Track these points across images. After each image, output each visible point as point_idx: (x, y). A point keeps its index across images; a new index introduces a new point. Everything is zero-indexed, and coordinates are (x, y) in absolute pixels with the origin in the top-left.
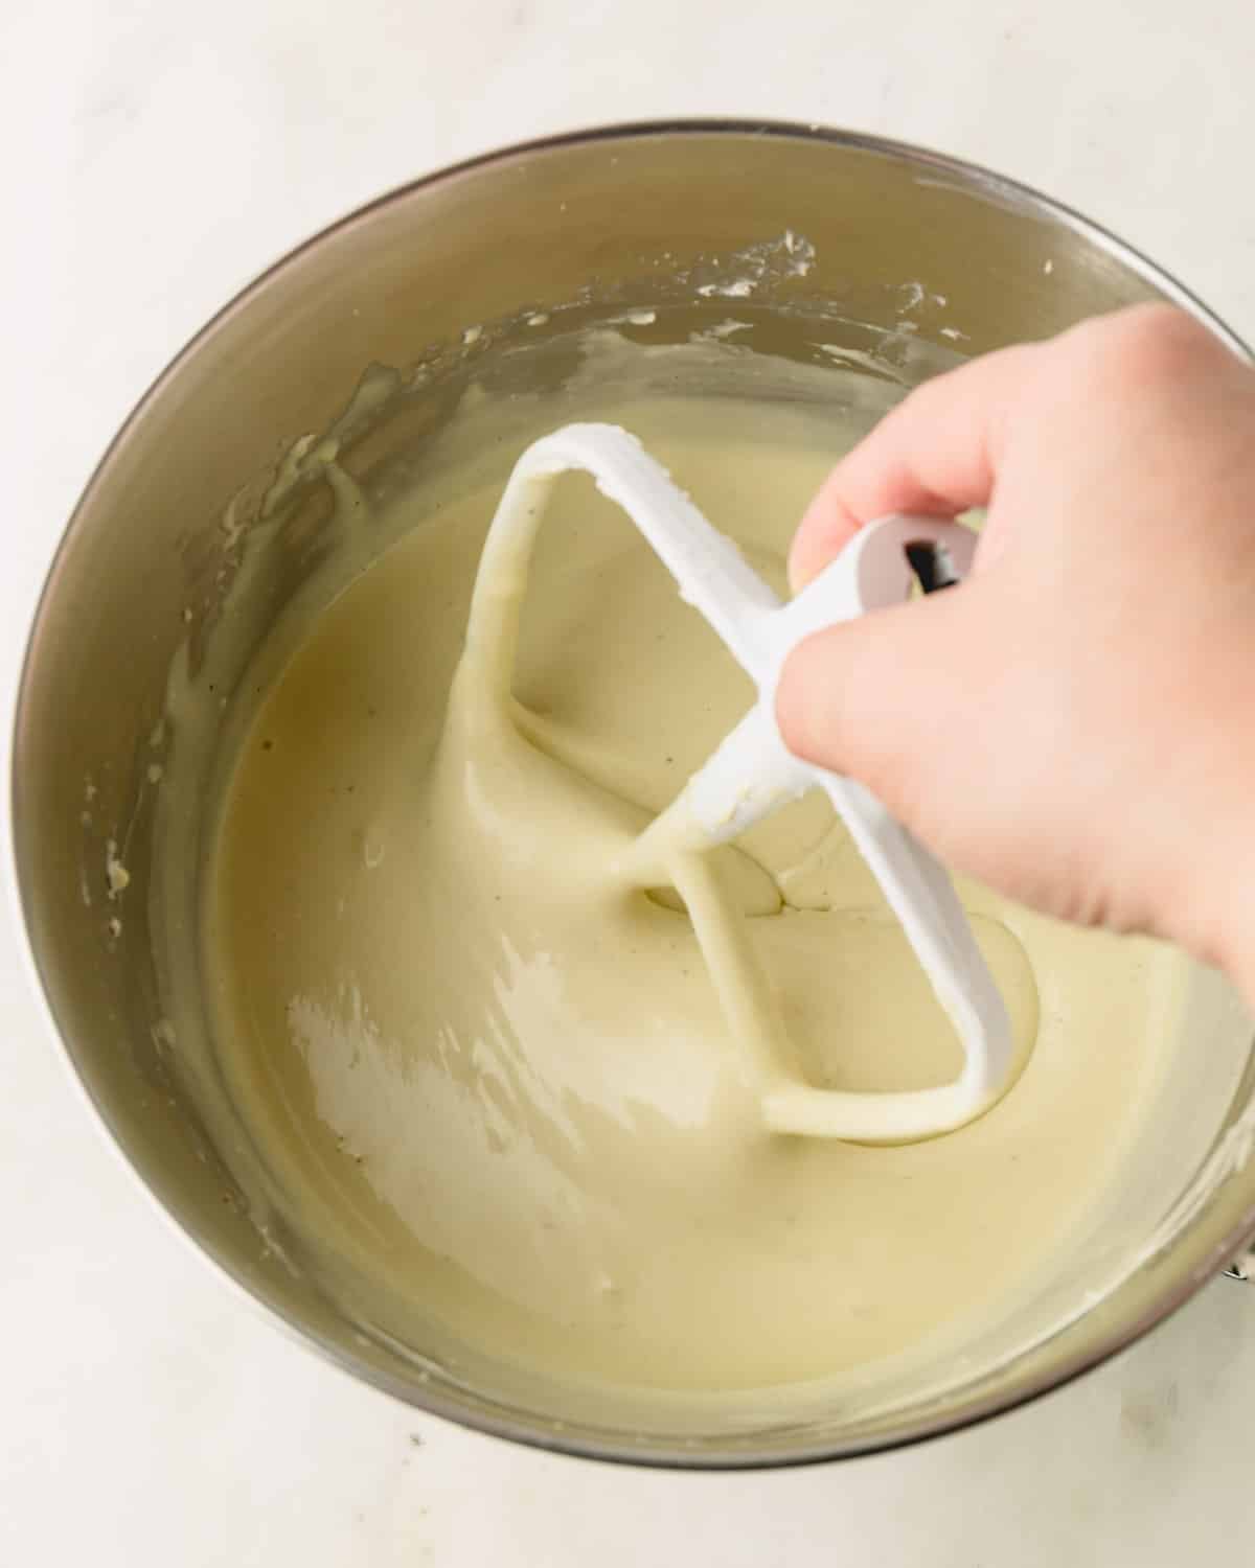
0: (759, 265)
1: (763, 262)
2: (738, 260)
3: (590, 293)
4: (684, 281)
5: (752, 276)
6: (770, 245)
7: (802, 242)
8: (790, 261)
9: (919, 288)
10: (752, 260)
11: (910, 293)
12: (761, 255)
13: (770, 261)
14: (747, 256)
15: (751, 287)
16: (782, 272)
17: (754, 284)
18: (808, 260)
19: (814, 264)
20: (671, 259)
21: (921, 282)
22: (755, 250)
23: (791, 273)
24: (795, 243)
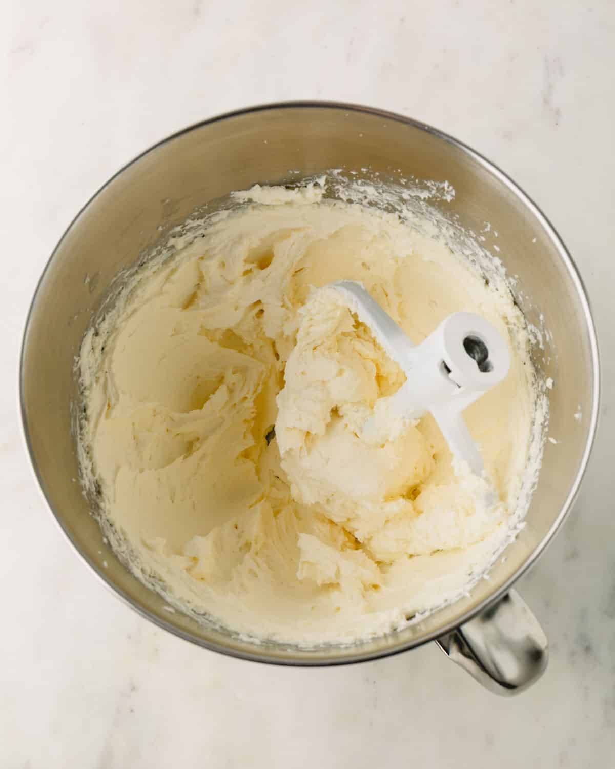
0: (433, 189)
1: (435, 188)
2: (426, 184)
5: (430, 191)
6: (439, 183)
7: (451, 188)
8: (445, 193)
10: (431, 186)
11: (486, 226)
12: (435, 185)
13: (438, 189)
14: (429, 184)
16: (442, 196)
17: (430, 196)
18: (451, 196)
19: (454, 199)
20: (400, 173)
21: (491, 223)
22: (433, 183)
23: (445, 198)
24: (448, 187)
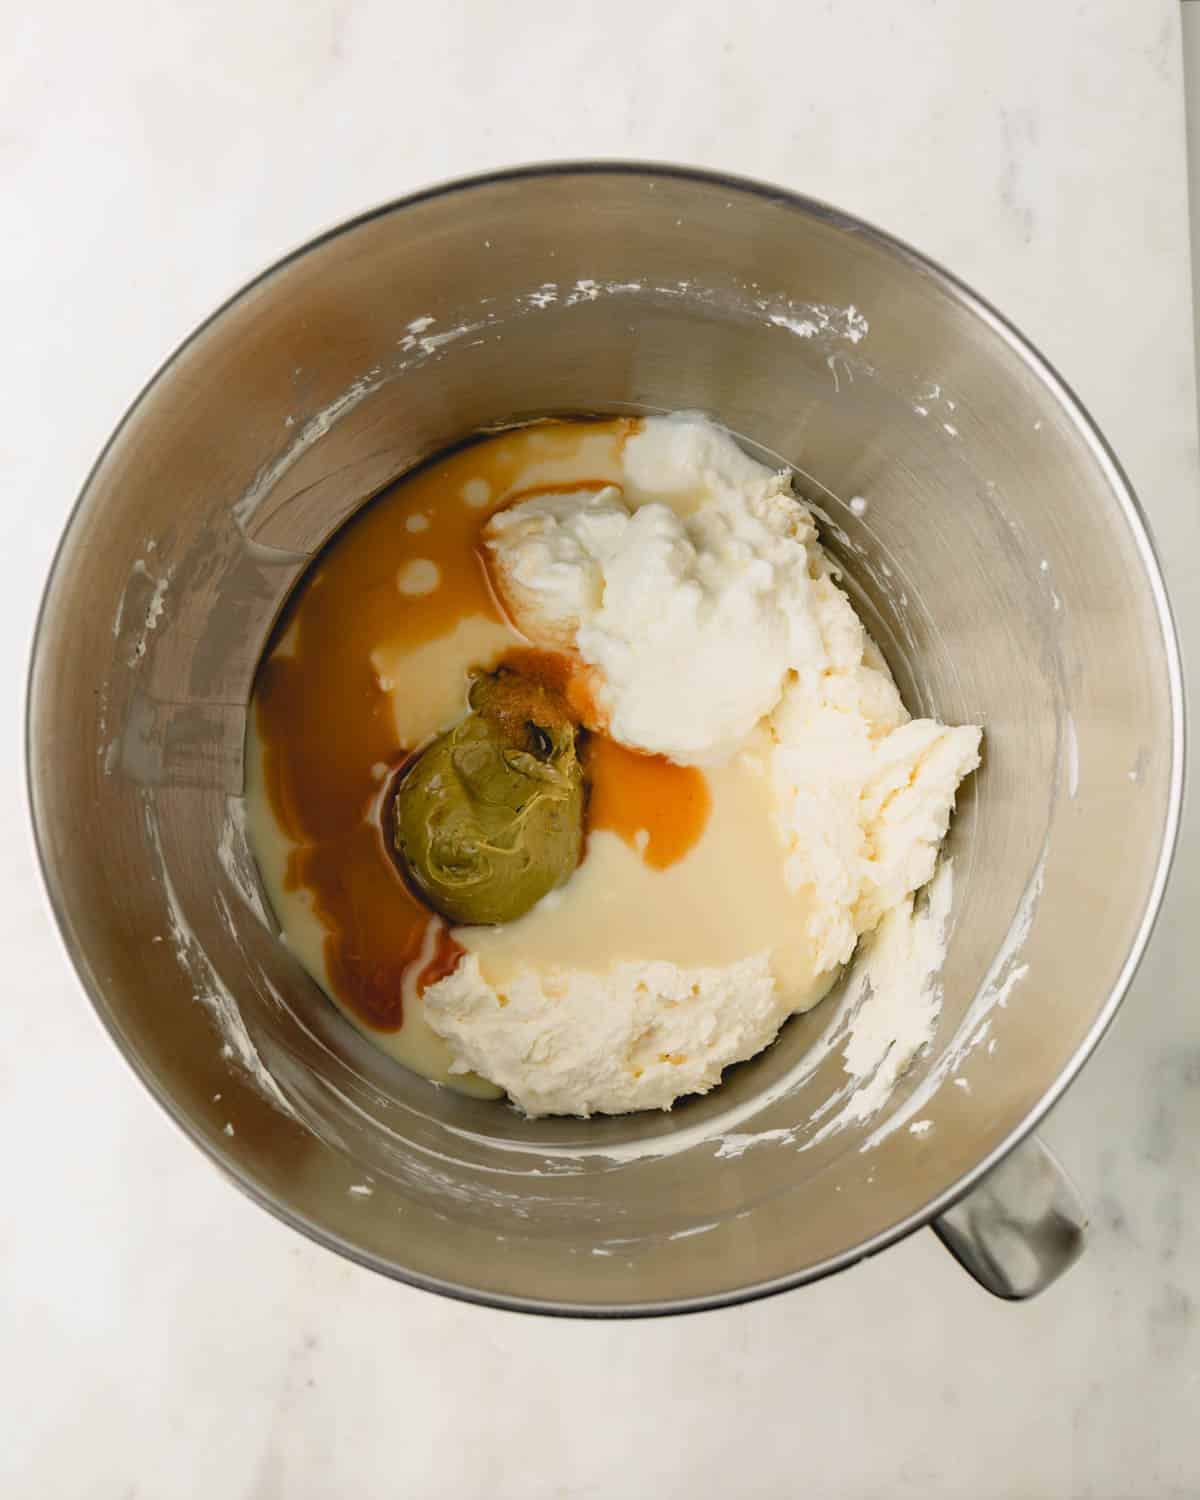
0: (823, 319)
1: (827, 318)
2: (809, 310)
3: (687, 287)
4: (763, 308)
5: (816, 325)
6: (836, 310)
7: (860, 318)
8: (848, 327)
9: (938, 389)
10: (820, 314)
11: (931, 390)
12: (827, 312)
13: (833, 321)
14: (816, 310)
15: (813, 333)
16: (840, 332)
17: (816, 331)
18: (860, 331)
19: (866, 338)
20: (756, 289)
21: (941, 385)
22: (823, 308)
23: (846, 335)
24: (855, 317)
